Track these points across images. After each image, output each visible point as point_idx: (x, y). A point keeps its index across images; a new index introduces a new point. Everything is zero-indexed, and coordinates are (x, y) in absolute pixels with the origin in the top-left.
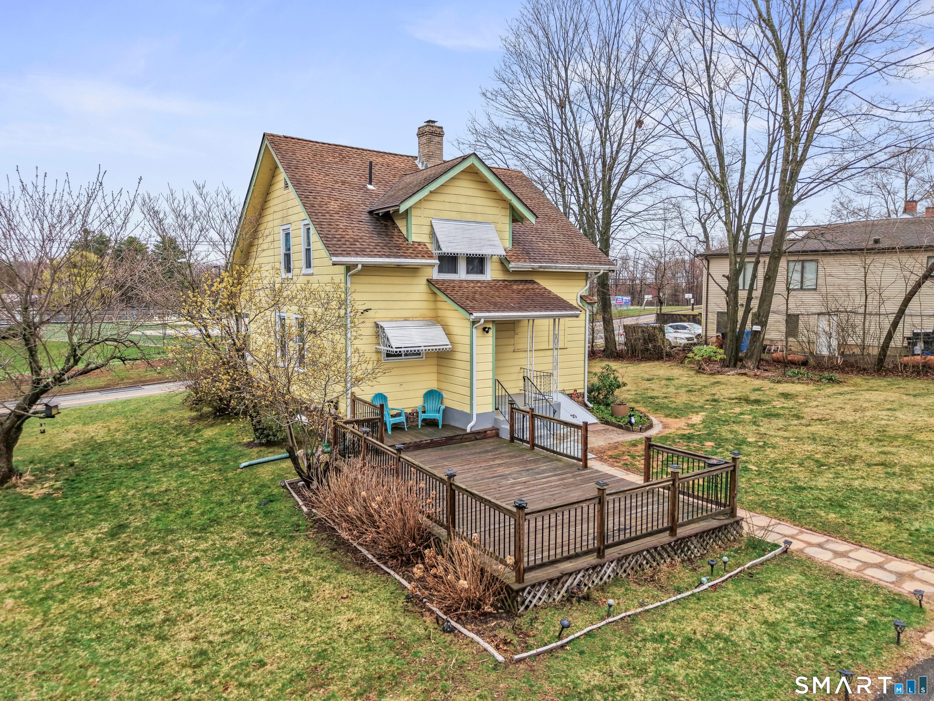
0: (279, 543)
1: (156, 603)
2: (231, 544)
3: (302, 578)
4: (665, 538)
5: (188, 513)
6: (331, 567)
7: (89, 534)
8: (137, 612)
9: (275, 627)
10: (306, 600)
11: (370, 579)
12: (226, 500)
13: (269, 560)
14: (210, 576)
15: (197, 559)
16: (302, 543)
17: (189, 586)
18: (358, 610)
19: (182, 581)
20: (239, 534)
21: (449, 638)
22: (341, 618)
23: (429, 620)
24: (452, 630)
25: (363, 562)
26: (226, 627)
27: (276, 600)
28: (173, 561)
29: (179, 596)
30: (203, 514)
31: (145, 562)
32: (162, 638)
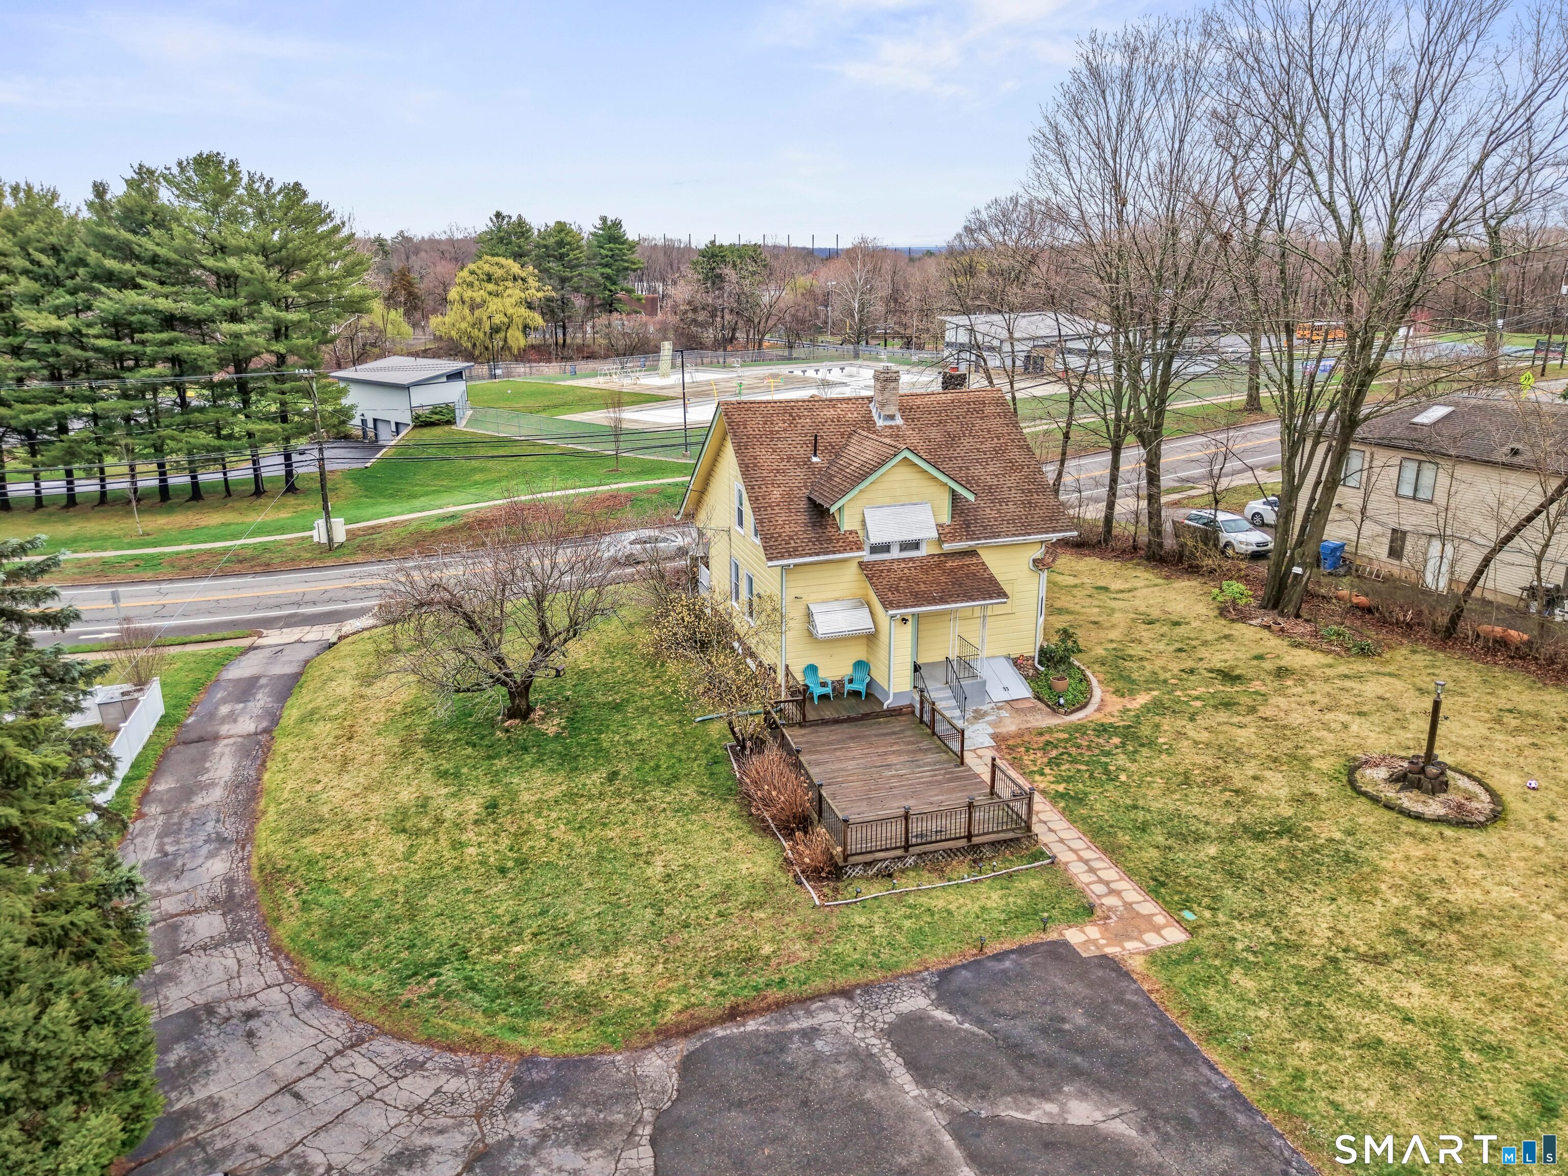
0: (716, 804)
1: (642, 839)
2: (686, 799)
3: (728, 835)
4: (963, 843)
5: (658, 767)
6: (746, 828)
7: (595, 776)
8: (632, 844)
9: (707, 865)
10: (727, 850)
11: (768, 841)
12: (684, 757)
13: (709, 817)
14: (672, 824)
15: (664, 810)
16: (731, 807)
17: (660, 829)
18: (754, 863)
19: (656, 825)
20: (691, 791)
21: (797, 887)
22: (744, 867)
23: (791, 875)
24: (801, 883)
25: (766, 829)
26: (681, 862)
27: (710, 848)
28: (650, 809)
29: (655, 836)
30: (667, 768)
31: (633, 807)
32: (647, 863)
